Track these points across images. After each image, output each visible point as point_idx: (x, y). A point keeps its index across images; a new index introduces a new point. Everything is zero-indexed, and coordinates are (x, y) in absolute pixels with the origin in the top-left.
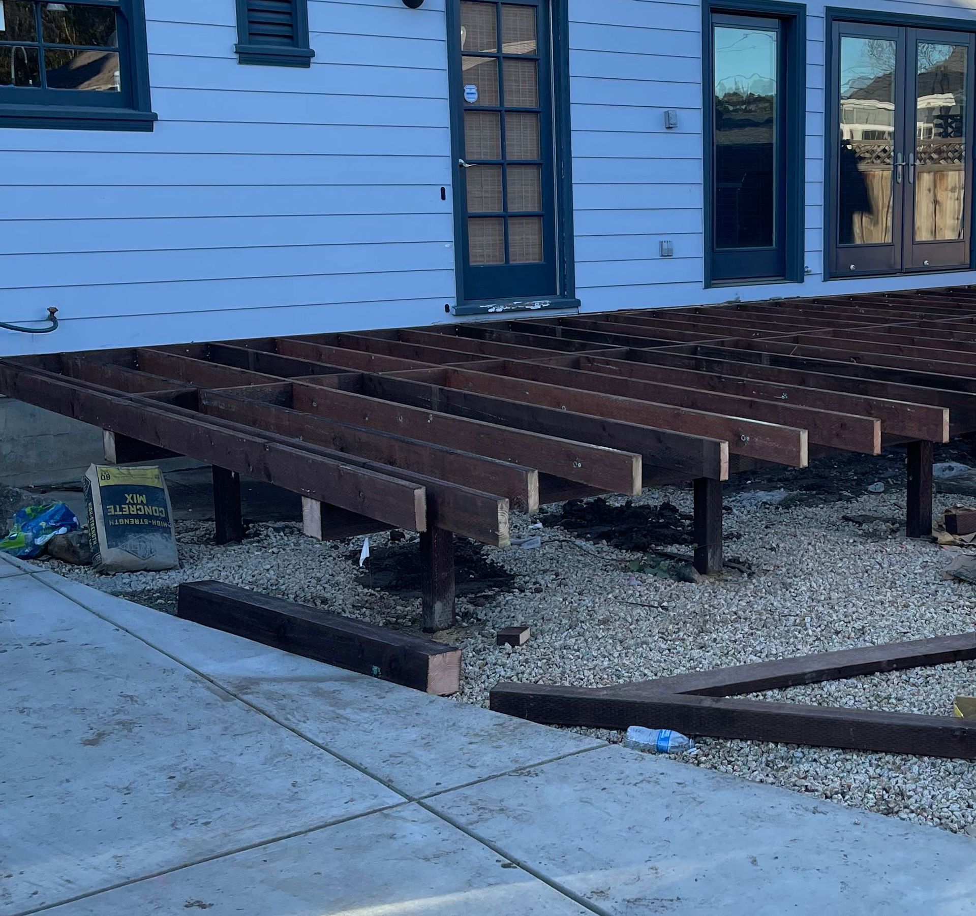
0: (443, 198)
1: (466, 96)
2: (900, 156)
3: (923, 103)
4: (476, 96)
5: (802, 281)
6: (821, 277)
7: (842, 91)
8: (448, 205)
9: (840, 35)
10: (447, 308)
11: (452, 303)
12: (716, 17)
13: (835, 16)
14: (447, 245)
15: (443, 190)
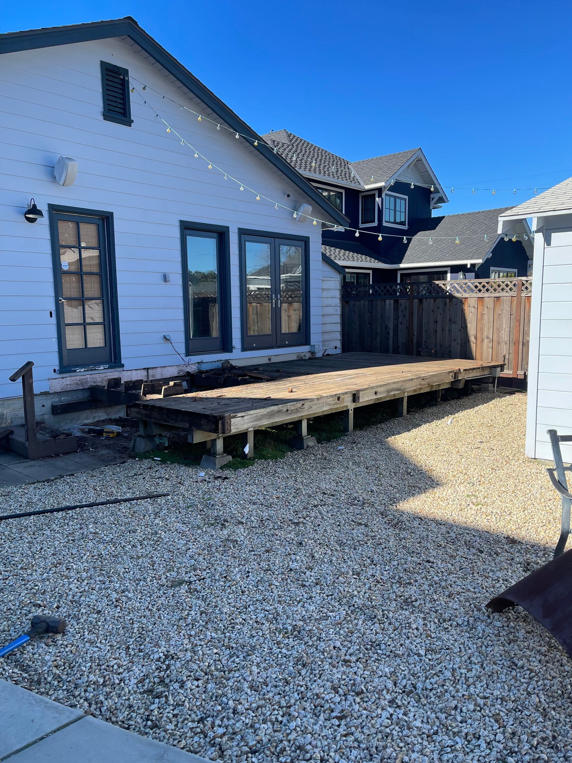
0: (51, 316)
1: (62, 267)
2: (274, 295)
3: (283, 276)
4: (68, 267)
5: (232, 352)
6: (240, 350)
7: (247, 272)
8: (54, 320)
9: (245, 241)
10: (55, 371)
11: (57, 368)
12: (187, 232)
13: (243, 233)
14: (54, 340)
15: (51, 313)
